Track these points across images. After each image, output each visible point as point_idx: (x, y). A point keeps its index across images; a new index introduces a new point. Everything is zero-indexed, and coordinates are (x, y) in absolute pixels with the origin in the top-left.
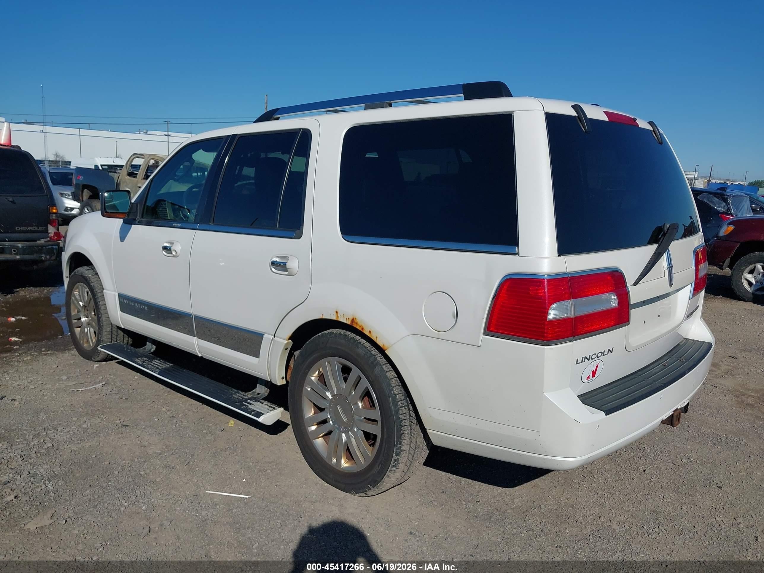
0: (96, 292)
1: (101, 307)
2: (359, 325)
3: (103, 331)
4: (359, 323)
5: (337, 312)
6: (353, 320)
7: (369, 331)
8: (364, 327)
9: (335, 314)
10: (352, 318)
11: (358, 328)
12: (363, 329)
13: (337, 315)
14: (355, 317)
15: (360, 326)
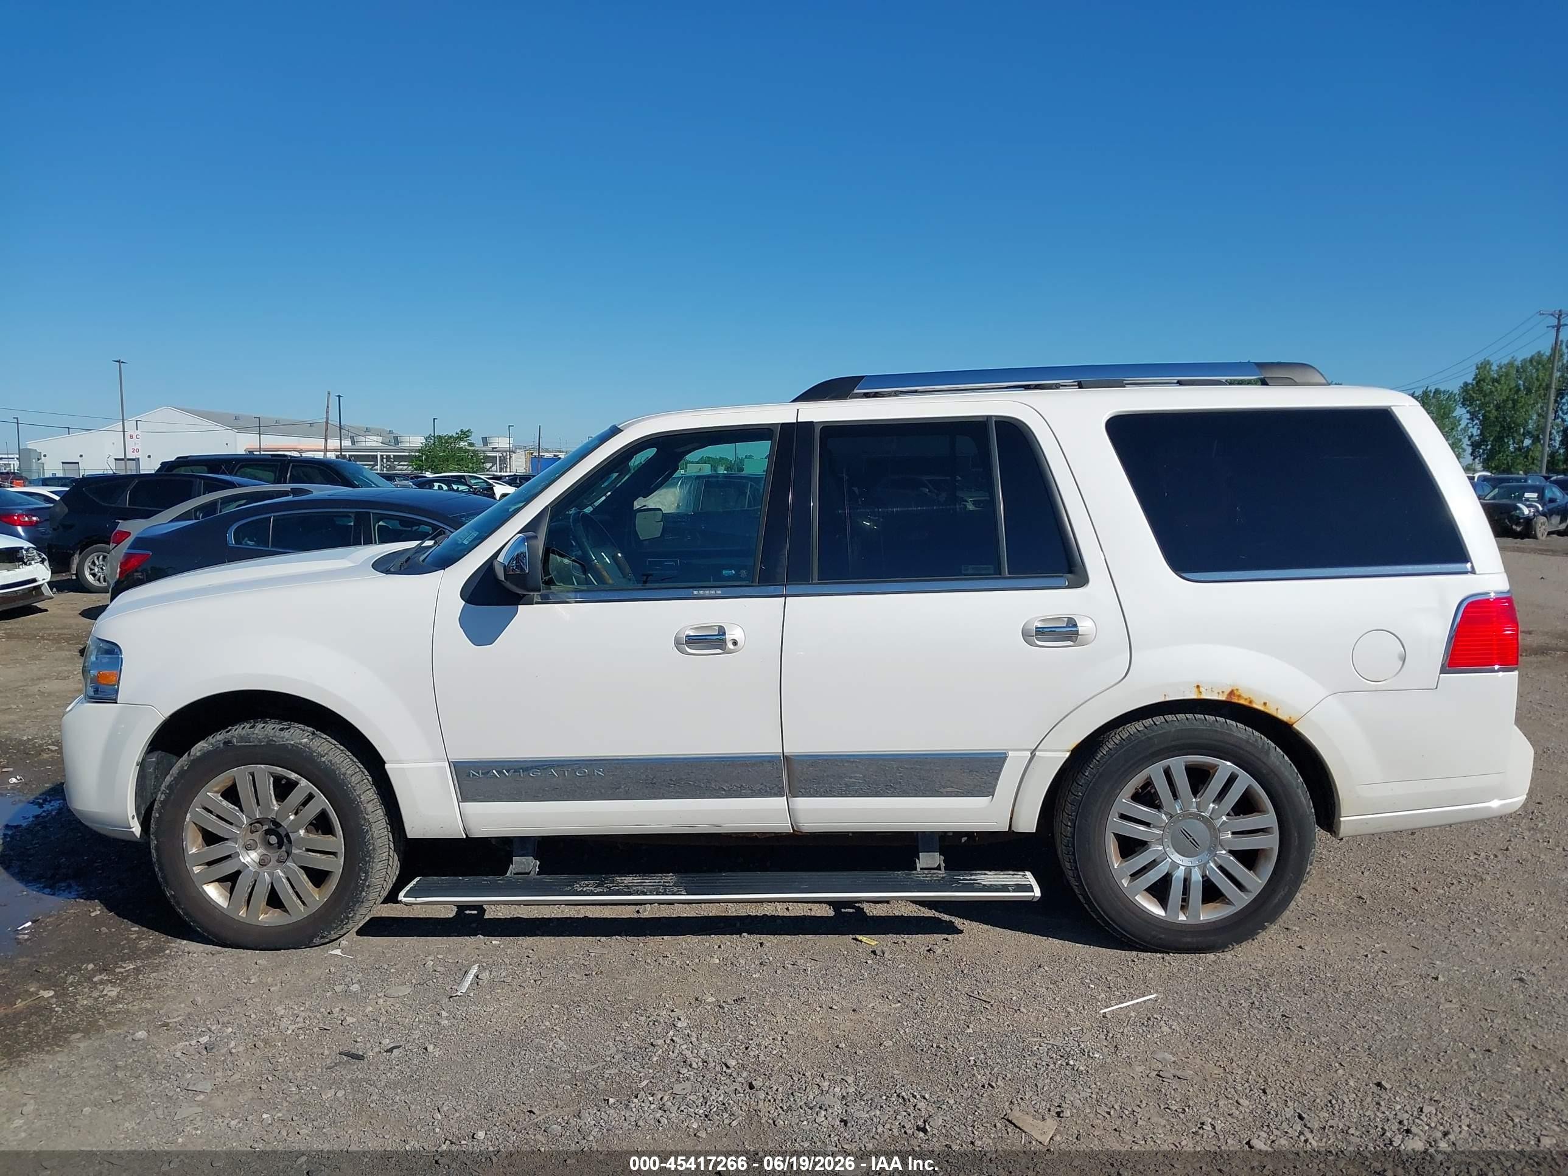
0: (344, 775)
1: (365, 808)
2: (1243, 698)
3: (373, 862)
4: (1243, 695)
5: (1198, 687)
6: (1232, 693)
7: (1262, 703)
8: (1253, 698)
9: (1195, 689)
10: (1230, 690)
11: (1242, 702)
12: (1251, 702)
13: (1199, 690)
14: (1235, 688)
15: (1246, 699)
